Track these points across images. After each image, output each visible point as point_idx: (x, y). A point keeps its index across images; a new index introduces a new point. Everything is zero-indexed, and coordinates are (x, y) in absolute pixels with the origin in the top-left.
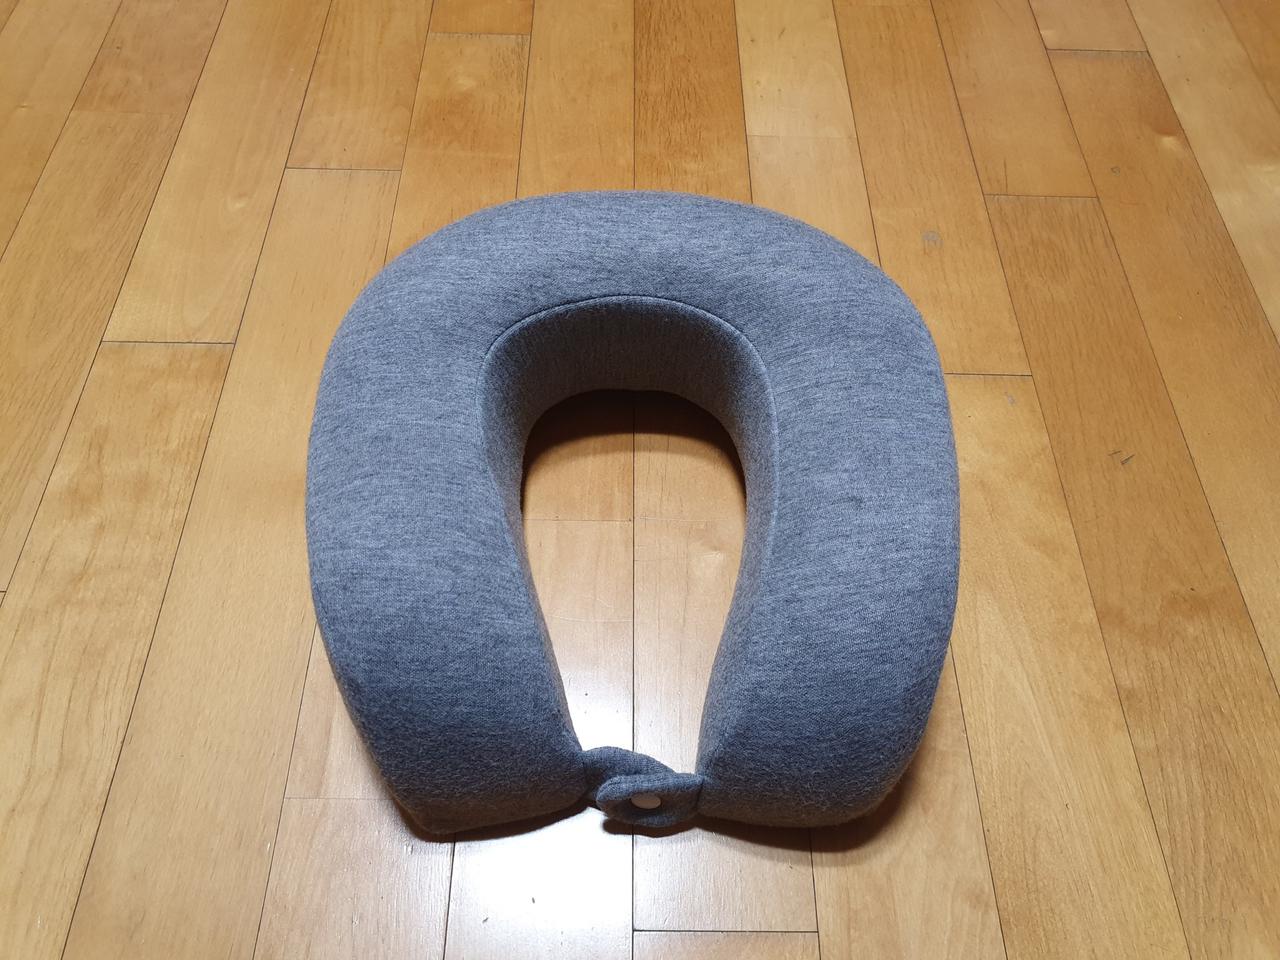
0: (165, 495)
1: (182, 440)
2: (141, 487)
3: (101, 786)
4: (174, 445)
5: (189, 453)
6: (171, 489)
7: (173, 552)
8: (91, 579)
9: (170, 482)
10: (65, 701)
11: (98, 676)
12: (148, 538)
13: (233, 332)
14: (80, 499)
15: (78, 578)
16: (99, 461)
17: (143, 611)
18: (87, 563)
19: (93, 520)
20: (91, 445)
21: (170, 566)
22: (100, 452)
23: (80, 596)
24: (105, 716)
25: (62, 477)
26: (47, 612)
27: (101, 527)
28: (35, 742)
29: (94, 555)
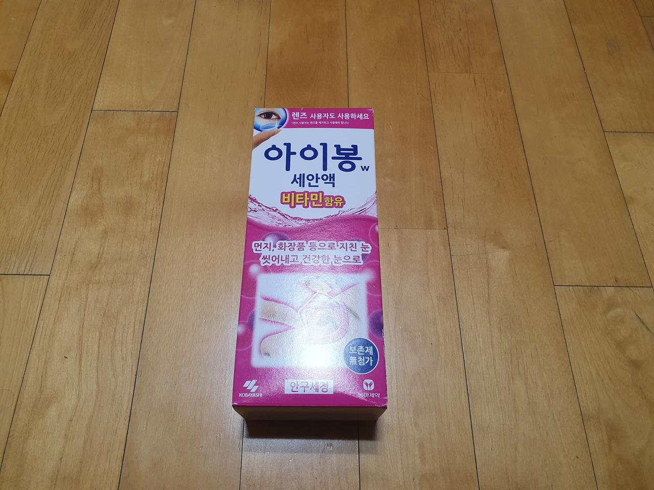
0: (145, 211)
1: (151, 175)
2: (128, 207)
3: (126, 405)
4: (146, 178)
5: (156, 184)
6: (148, 207)
7: (153, 249)
8: (103, 267)
9: (146, 203)
10: (96, 348)
11: (115, 331)
12: (136, 239)
13: (176, 104)
14: (90, 214)
15: (94, 266)
16: (99, 189)
17: (138, 288)
18: (99, 257)
19: (100, 228)
20: (93, 178)
21: (153, 258)
22: (99, 184)
23: (97, 277)
24: (123, 358)
25: (77, 199)
26: (77, 289)
27: (106, 232)
28: (80, 373)
29: (103, 250)
